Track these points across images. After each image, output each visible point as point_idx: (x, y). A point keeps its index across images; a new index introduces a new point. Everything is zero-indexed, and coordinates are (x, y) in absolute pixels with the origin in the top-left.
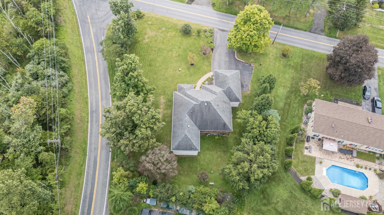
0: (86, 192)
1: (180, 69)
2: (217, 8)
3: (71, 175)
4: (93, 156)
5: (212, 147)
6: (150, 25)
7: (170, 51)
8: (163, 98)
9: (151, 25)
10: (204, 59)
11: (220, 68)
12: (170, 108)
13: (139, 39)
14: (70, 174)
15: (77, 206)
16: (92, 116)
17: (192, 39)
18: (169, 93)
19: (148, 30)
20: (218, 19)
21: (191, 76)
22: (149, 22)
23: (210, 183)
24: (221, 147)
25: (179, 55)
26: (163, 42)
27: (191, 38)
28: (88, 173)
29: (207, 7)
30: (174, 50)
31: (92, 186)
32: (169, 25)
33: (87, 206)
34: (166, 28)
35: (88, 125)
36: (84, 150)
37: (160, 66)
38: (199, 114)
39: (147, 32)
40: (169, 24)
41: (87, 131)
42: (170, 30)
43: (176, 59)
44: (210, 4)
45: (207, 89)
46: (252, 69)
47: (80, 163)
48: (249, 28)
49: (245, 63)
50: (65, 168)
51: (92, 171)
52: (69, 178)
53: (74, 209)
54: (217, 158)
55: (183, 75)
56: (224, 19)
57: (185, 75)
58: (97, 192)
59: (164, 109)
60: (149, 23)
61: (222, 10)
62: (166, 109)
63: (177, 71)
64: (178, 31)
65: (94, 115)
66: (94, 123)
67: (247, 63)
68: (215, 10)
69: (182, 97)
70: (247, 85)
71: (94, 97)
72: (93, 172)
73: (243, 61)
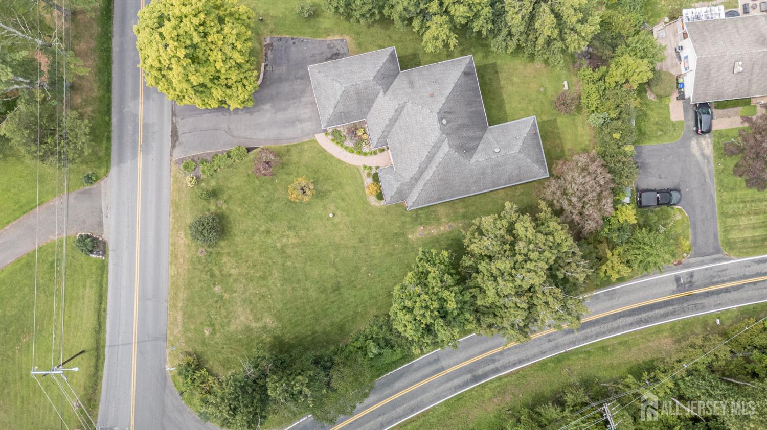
0: (631, 325)
1: (331, 215)
2: (99, 168)
3: (612, 364)
4: (564, 338)
5: (493, 99)
6: (214, 330)
7: (284, 252)
8: (412, 233)
9: (213, 325)
10: (283, 166)
11: (298, 120)
12: (434, 212)
13: (268, 339)
14: (612, 366)
15: (659, 330)
16: (485, 375)
17: (228, 209)
18: (398, 224)
19: (232, 328)
20: (140, 157)
21: (340, 184)
22: (203, 334)
23: (566, 88)
24: (487, 79)
25: (290, 228)
26: (264, 278)
27: (227, 213)
28: (597, 336)
29: (103, 195)
30: (279, 245)
31: (619, 318)
32: (200, 281)
33: (653, 312)
34: (214, 284)
35: (506, 376)
36: (558, 360)
37: (334, 265)
38: (464, 135)
39: (240, 328)
40: (197, 280)
41: (517, 372)
42: (217, 273)
43: (303, 233)
44: (90, 189)
45: (385, 133)
46: (280, 39)
47: (584, 359)
48: (213, 47)
49: (266, 60)
50: (604, 383)
51: (593, 329)
52: (619, 365)
53: (665, 334)
54: (513, 84)
55: (343, 204)
56: (135, 142)
57: (343, 200)
58: (626, 304)
59: (440, 224)
60: (207, 333)
61: (102, 154)
62: (439, 219)
63: (336, 220)
64: (214, 250)
65: (480, 372)
66: (497, 364)
67: (266, 54)
68: (107, 171)
69: (426, 184)
70: (328, 45)
71: (442, 387)
72: (594, 326)
73: (263, 65)
